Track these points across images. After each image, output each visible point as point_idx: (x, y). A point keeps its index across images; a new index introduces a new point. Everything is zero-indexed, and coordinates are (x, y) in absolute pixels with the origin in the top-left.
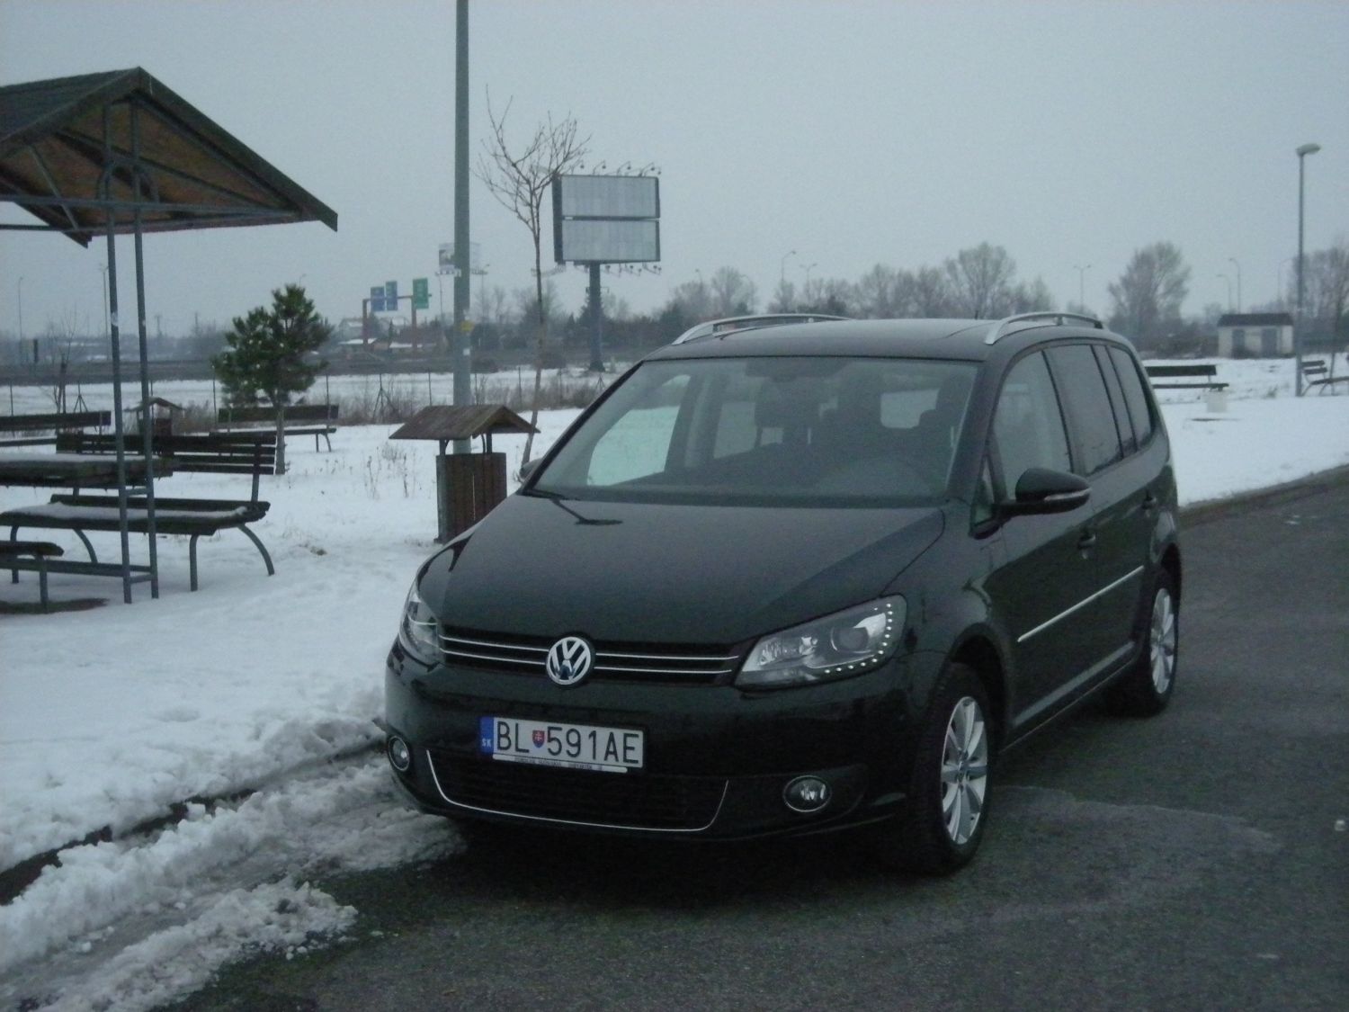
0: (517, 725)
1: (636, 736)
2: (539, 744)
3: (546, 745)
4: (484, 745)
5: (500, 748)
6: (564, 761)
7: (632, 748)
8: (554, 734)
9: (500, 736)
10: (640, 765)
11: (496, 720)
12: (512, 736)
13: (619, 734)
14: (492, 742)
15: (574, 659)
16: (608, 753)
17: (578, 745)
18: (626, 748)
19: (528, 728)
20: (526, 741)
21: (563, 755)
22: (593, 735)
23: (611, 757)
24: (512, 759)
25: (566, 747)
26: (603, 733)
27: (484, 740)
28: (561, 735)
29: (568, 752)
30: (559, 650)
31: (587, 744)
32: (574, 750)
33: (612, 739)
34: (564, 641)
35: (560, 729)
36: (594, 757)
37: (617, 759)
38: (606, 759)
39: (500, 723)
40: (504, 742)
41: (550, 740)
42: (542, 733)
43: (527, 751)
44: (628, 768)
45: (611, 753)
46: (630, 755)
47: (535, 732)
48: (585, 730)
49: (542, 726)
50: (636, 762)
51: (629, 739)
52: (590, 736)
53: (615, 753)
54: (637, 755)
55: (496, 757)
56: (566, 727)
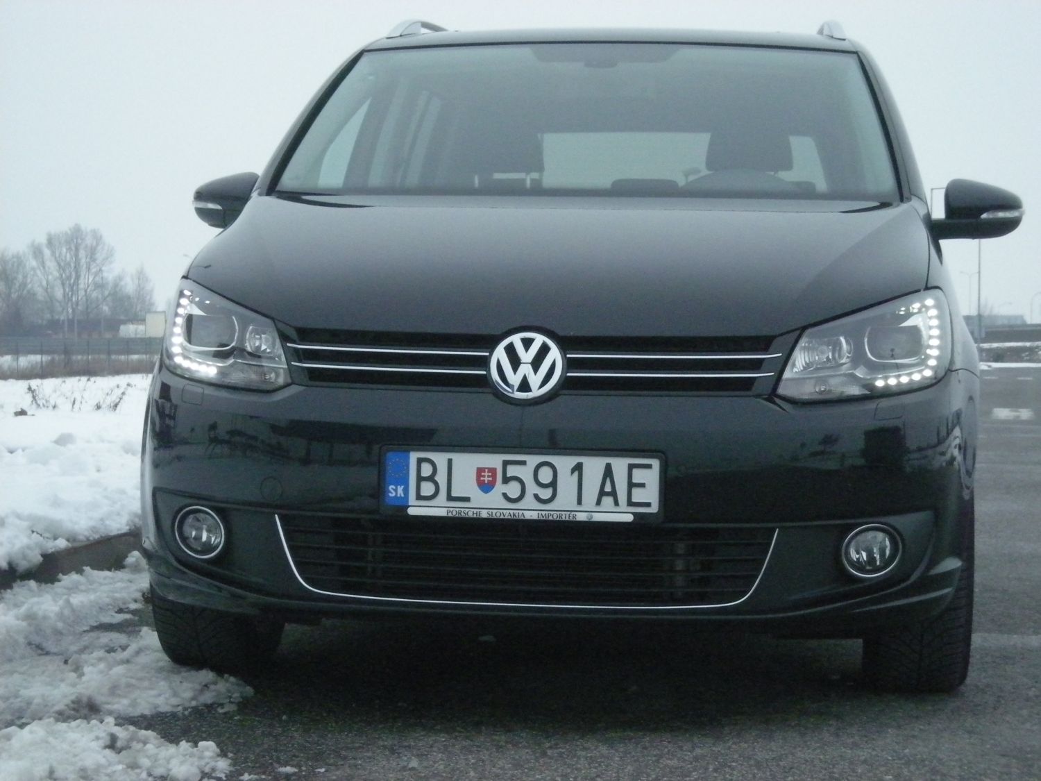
0: (450, 461)
1: (649, 466)
2: (486, 487)
3: (500, 488)
4: (392, 495)
5: (419, 497)
6: (530, 511)
7: (642, 485)
8: (512, 471)
9: (420, 479)
10: (654, 509)
11: (414, 456)
12: (441, 478)
13: (620, 465)
14: (406, 491)
15: (536, 364)
16: (602, 493)
17: (553, 484)
18: (631, 485)
19: (467, 465)
20: (465, 483)
21: (528, 501)
22: (578, 468)
23: (607, 501)
24: (442, 512)
25: (532, 488)
26: (594, 466)
27: (391, 487)
28: (525, 473)
29: (536, 496)
30: (510, 350)
31: (567, 483)
32: (546, 494)
33: (608, 472)
34: (516, 339)
35: (523, 463)
36: (579, 502)
37: (616, 503)
38: (598, 503)
39: (420, 461)
40: (427, 489)
41: (506, 480)
42: (493, 471)
43: (467, 499)
44: (634, 514)
45: (608, 494)
46: (638, 495)
47: (480, 471)
48: (564, 463)
49: (494, 461)
50: (648, 505)
51: (635, 472)
52: (573, 471)
53: (613, 494)
54: (650, 494)
55: (412, 511)
56: (533, 460)
